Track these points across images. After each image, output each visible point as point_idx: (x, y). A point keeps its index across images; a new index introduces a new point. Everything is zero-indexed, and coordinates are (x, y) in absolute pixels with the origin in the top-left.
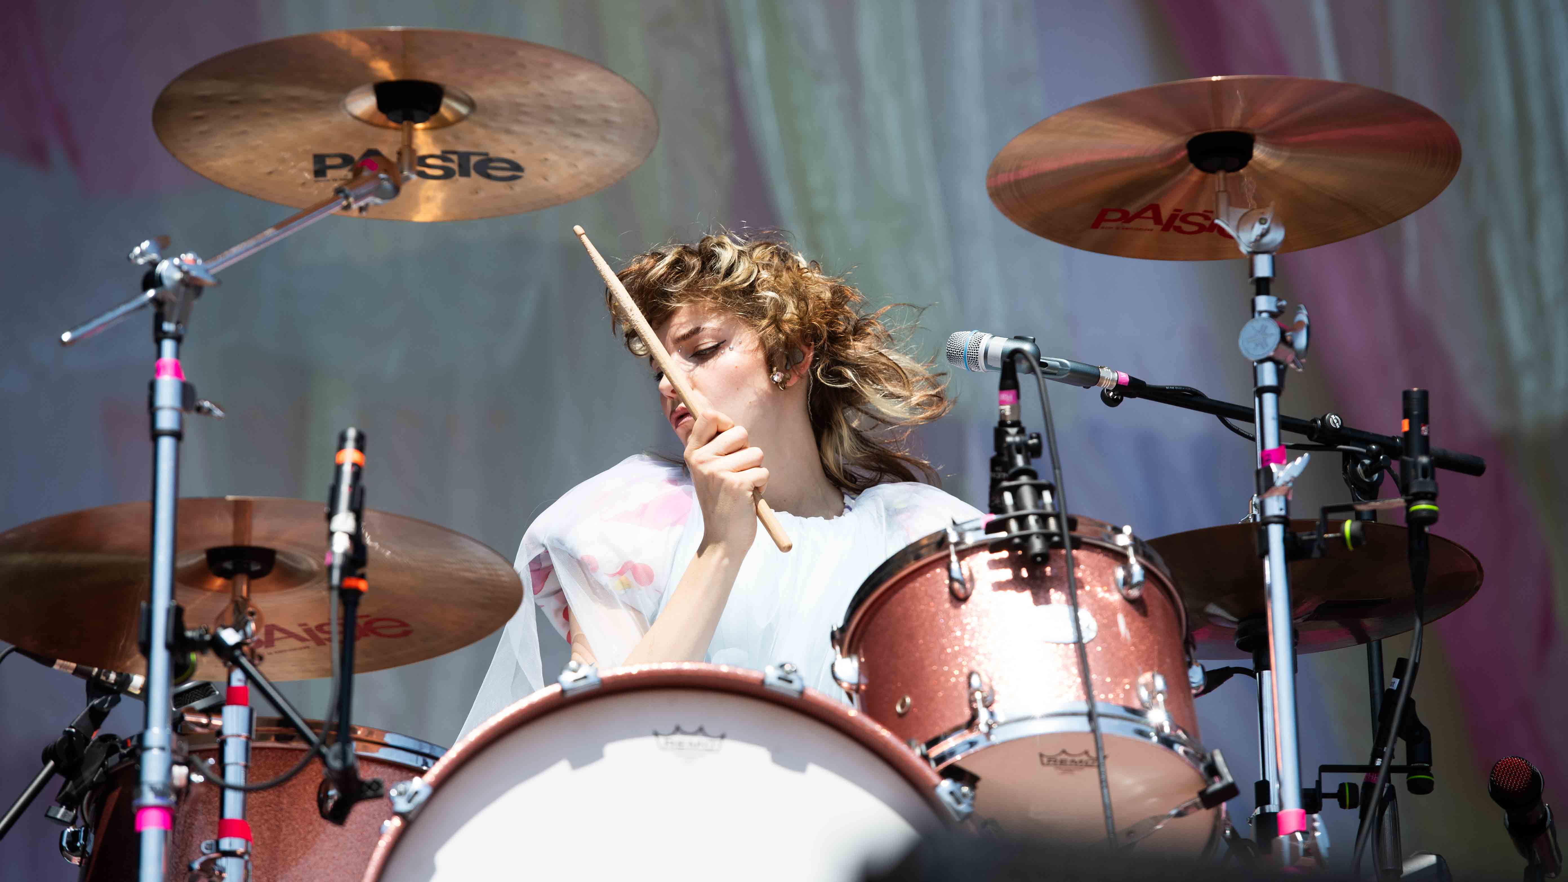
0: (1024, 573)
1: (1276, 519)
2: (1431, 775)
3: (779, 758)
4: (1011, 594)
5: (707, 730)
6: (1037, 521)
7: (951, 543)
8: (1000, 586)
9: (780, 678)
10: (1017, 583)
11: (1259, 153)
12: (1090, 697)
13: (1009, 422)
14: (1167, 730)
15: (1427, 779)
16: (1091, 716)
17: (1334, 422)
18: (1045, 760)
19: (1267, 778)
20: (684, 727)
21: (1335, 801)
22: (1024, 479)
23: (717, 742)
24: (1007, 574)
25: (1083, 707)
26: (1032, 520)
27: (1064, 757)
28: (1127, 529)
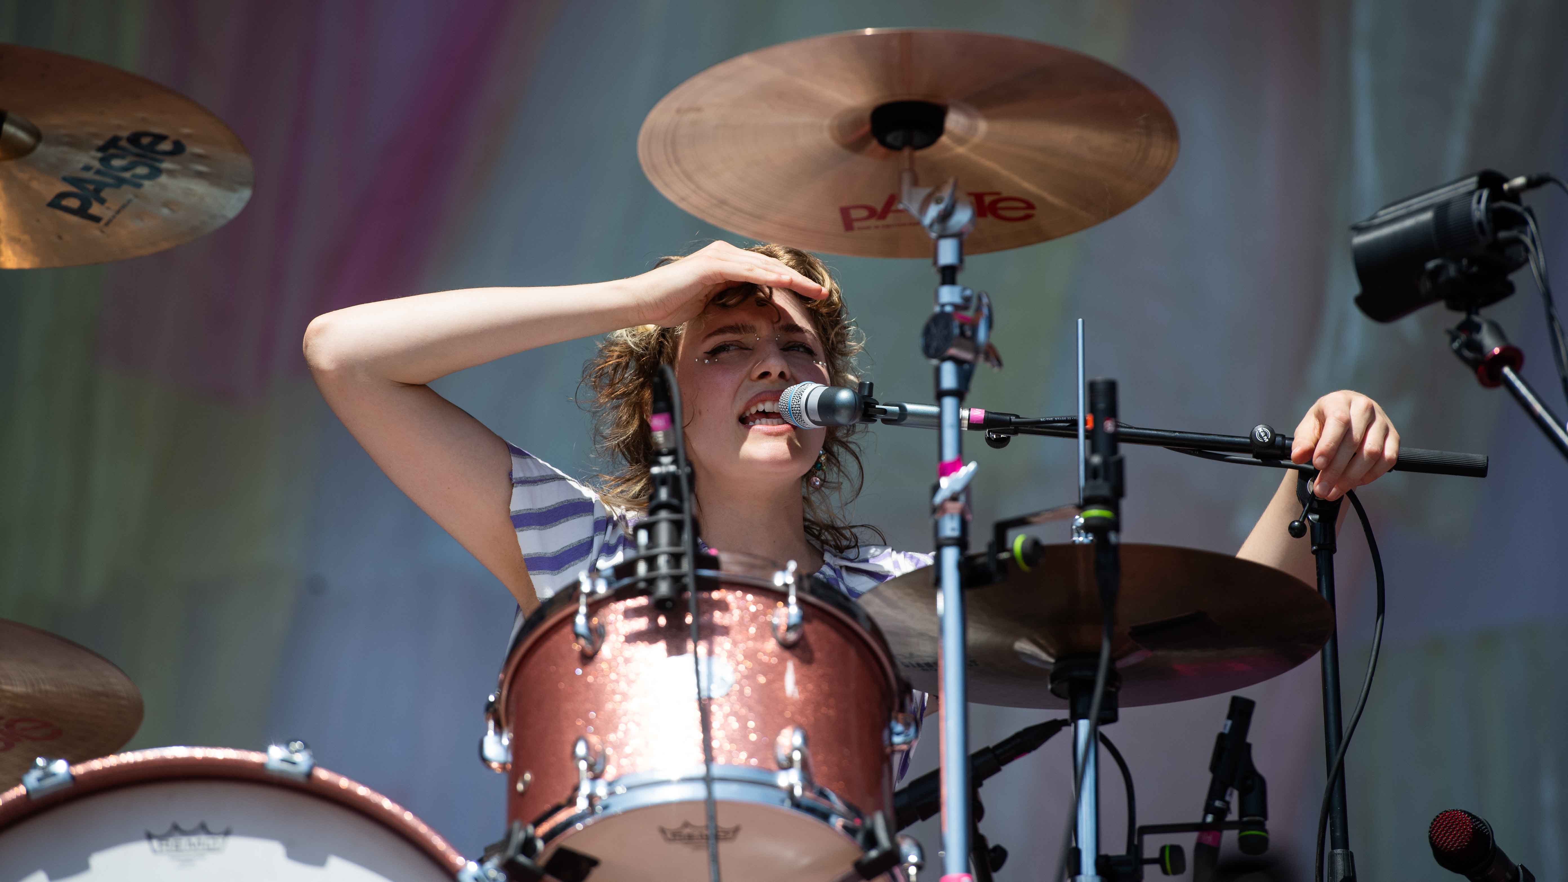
0: (662, 621)
1: (950, 542)
2: (1266, 831)
3: (295, 853)
4: (642, 648)
5: (210, 827)
6: (668, 562)
7: (582, 593)
8: (634, 638)
9: (283, 760)
10: (651, 635)
11: (955, 121)
12: (709, 758)
13: (664, 450)
14: (798, 792)
15: (1260, 836)
16: (708, 780)
17: (1260, 435)
18: (669, 836)
19: (1080, 846)
20: (183, 826)
21: (1157, 868)
22: (663, 514)
23: (219, 841)
24: (641, 624)
25: (701, 770)
26: (662, 561)
27: (687, 831)
28: (792, 566)
